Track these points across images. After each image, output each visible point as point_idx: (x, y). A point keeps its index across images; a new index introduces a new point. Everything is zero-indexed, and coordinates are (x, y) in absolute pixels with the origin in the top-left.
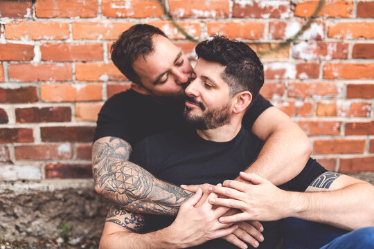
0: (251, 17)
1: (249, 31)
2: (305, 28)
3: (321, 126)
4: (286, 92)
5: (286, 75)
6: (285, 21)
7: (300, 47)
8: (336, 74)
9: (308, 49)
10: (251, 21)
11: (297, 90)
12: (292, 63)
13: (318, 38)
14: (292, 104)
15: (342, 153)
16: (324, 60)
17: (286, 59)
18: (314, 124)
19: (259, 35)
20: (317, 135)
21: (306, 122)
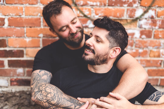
0: (117, 6)
1: (117, 13)
2: (145, 12)
3: (152, 62)
4: (134, 44)
5: (135, 36)
6: (135, 8)
7: (143, 22)
8: (160, 36)
9: (146, 24)
10: (118, 8)
11: (140, 44)
12: (138, 30)
13: (152, 18)
14: (137, 51)
15: (162, 76)
16: (155, 29)
17: (135, 28)
18: (148, 61)
19: (122, 15)
20: (149, 66)
21: (144, 60)
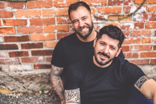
0: (116, 5)
1: (115, 11)
2: (139, 9)
3: (144, 47)
4: (130, 34)
5: (130, 28)
6: (130, 6)
7: (136, 16)
8: (151, 27)
9: (140, 17)
10: (116, 6)
11: (134, 33)
12: (133, 23)
13: (144, 12)
14: (132, 39)
15: (152, 57)
16: (146, 21)
17: (130, 21)
18: (141, 46)
19: (119, 12)
20: (142, 50)
21: (138, 46)
